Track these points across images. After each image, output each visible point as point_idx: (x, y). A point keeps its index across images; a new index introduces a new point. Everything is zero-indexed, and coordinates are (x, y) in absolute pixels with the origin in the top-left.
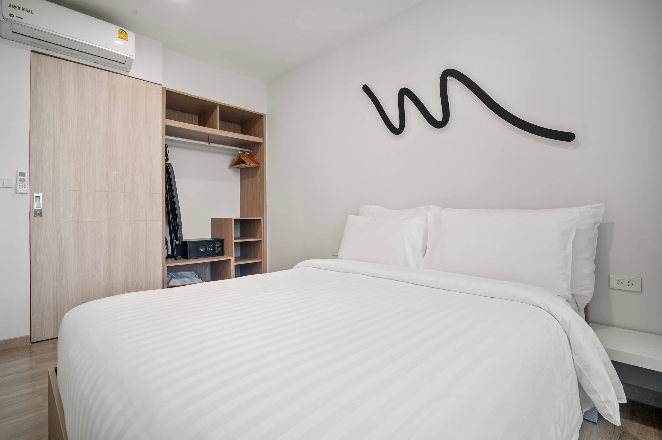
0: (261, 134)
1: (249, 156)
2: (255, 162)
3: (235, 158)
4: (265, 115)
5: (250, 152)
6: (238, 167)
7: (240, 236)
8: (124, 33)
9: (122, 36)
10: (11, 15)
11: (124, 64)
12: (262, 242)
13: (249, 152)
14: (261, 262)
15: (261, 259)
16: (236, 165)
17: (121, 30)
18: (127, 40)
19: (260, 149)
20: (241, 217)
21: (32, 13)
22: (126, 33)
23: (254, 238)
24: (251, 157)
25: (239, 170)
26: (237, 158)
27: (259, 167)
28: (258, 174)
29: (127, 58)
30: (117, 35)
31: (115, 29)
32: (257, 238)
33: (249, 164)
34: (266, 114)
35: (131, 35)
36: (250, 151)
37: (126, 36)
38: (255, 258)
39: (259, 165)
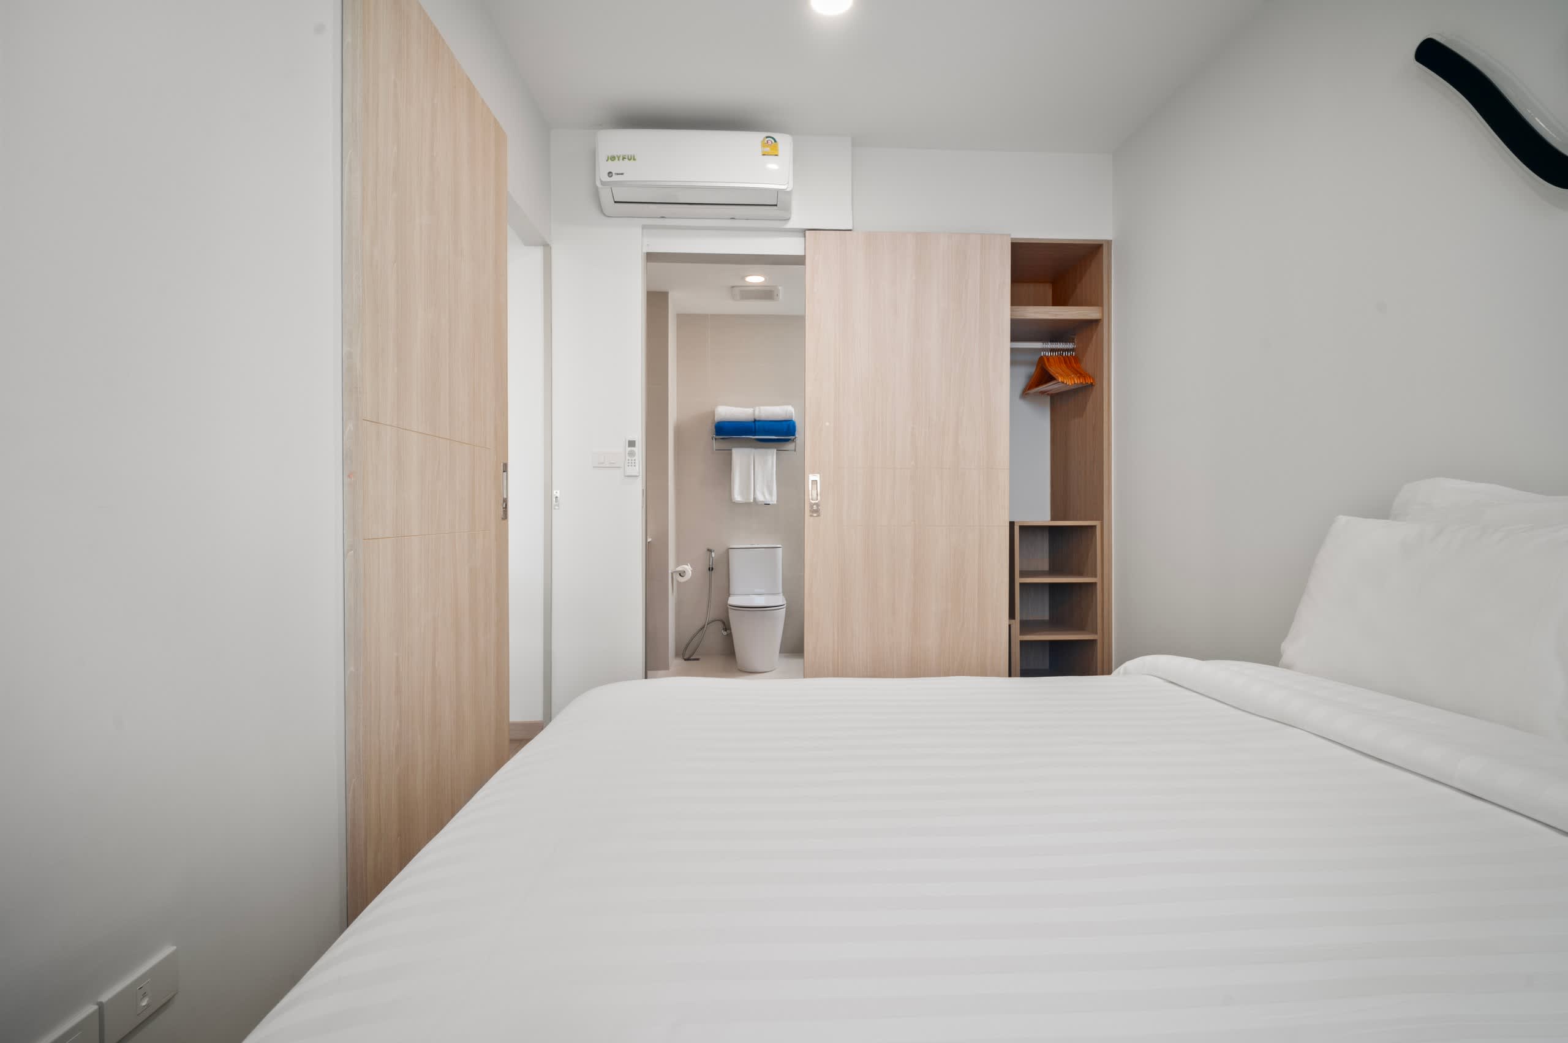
0: (1097, 299)
1: (1067, 361)
2: (1081, 374)
3: (1031, 370)
4: (1109, 242)
5: (1073, 350)
6: (1043, 393)
7: (1050, 569)
8: (772, 142)
9: (768, 149)
10: (610, 174)
11: (776, 205)
12: (1099, 587)
13: (1068, 350)
14: (1094, 642)
15: (1096, 633)
16: (1037, 385)
17: (767, 137)
18: (777, 155)
19: (1094, 337)
20: (1053, 519)
21: (634, 159)
22: (775, 141)
23: (1080, 574)
24: (1072, 363)
25: (1048, 399)
26: (1036, 370)
27: (1092, 385)
28: (1090, 405)
29: (778, 191)
30: (759, 149)
31: (753, 140)
32: (1087, 576)
33: (1066, 381)
34: (1111, 239)
35: (785, 142)
36: (1070, 346)
37: (776, 148)
38: (1081, 628)
39: (1089, 381)
